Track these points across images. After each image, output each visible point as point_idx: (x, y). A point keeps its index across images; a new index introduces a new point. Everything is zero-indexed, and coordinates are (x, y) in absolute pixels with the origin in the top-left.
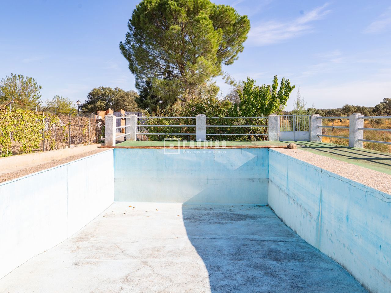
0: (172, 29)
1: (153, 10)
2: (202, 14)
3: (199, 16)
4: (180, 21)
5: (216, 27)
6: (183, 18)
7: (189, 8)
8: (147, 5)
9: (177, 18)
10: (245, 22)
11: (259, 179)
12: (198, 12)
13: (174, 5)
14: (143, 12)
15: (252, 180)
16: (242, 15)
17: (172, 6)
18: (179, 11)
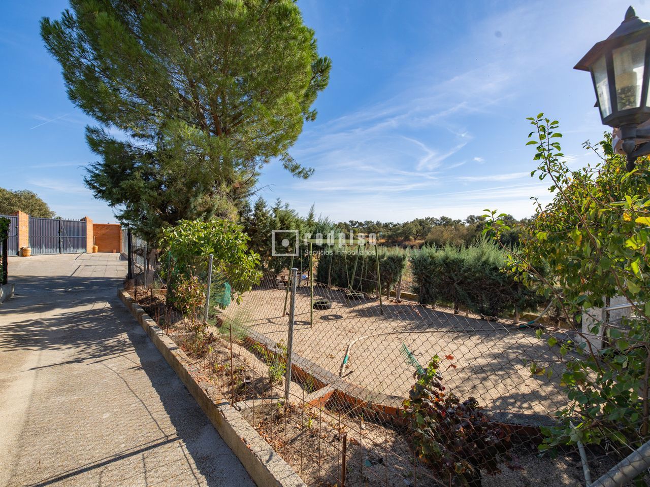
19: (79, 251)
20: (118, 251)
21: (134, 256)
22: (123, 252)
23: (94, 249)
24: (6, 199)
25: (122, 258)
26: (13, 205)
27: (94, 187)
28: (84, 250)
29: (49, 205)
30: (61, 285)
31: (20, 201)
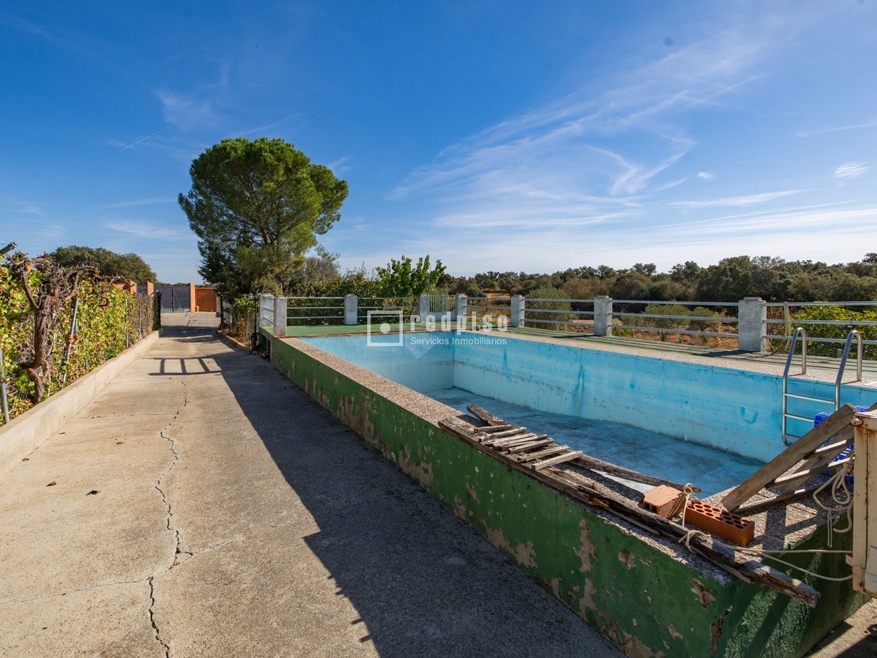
0: (266, 187)
1: (239, 159)
2: (303, 173)
3: (299, 175)
4: (275, 177)
5: (319, 188)
6: (281, 175)
7: (287, 165)
8: (230, 152)
9: (272, 173)
10: (344, 187)
11: (446, 362)
12: (298, 170)
13: (271, 158)
14: (224, 160)
15: (440, 363)
16: (341, 180)
17: (268, 159)
18: (277, 166)
19: (185, 310)
20: (214, 311)
21: (225, 314)
22: (218, 311)
23: (196, 308)
24: (115, 262)
25: (217, 316)
26: (122, 268)
27: (203, 275)
28: (189, 310)
29: (151, 267)
30: (184, 330)
31: (128, 264)
